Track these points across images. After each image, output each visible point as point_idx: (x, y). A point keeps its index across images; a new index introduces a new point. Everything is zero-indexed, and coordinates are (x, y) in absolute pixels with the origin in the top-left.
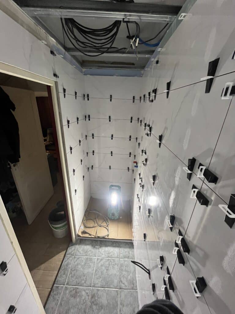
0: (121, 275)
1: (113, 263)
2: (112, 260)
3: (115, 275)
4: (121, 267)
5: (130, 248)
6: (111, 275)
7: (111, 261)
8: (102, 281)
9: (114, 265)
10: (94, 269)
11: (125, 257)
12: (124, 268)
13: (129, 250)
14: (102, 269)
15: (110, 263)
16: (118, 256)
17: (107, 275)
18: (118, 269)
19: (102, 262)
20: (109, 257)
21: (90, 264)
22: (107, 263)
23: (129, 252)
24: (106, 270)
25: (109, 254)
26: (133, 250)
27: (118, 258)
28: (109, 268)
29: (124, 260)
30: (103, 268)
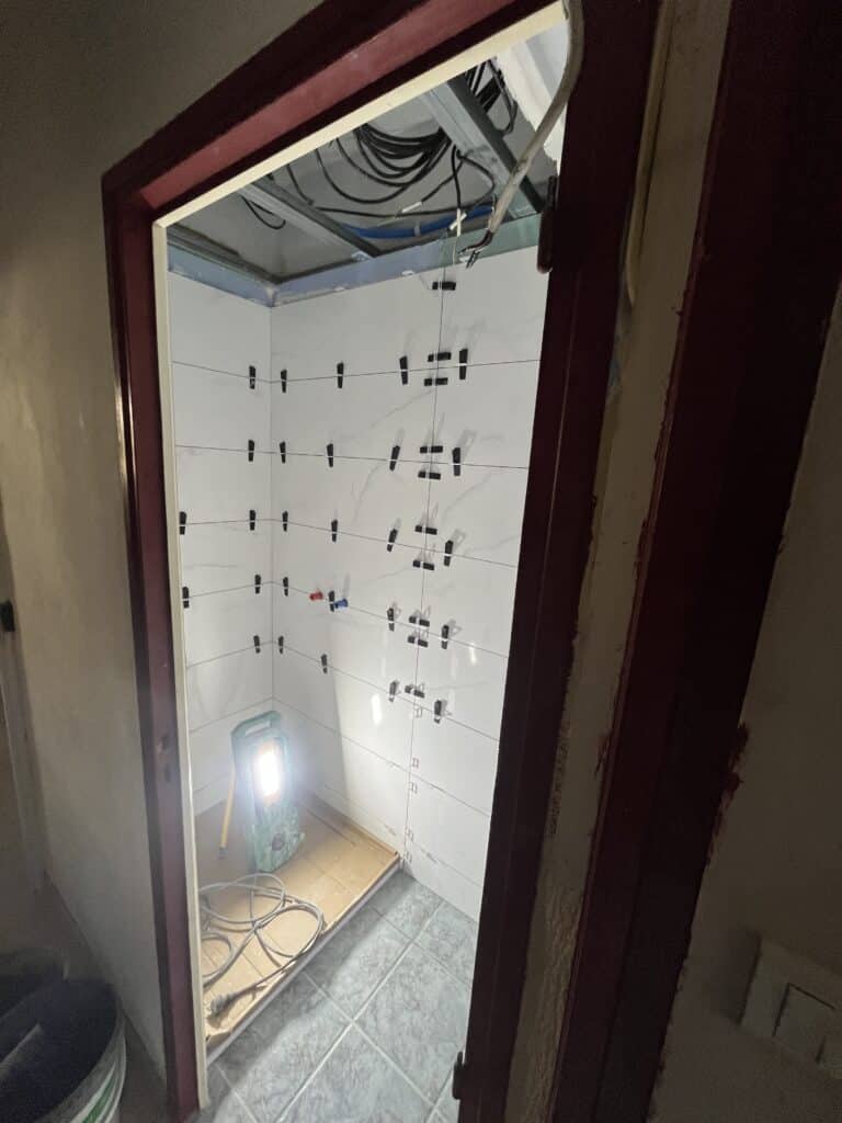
0: (457, 971)
1: (412, 973)
2: (402, 971)
3: (447, 988)
4: (438, 956)
5: (405, 889)
6: (440, 1004)
7: (401, 976)
8: (436, 1050)
9: (418, 973)
10: (384, 1061)
11: (420, 921)
12: (447, 948)
13: (409, 896)
14: (403, 1024)
15: (406, 981)
16: (402, 942)
17: (433, 1021)
18: (440, 967)
19: (384, 1012)
20: (384, 974)
21: (356, 1066)
22: (399, 992)
23: (415, 902)
24: (416, 1015)
25: (375, 965)
26: (417, 885)
27: (409, 943)
28: (418, 996)
29: (427, 931)
30: (405, 1017)
